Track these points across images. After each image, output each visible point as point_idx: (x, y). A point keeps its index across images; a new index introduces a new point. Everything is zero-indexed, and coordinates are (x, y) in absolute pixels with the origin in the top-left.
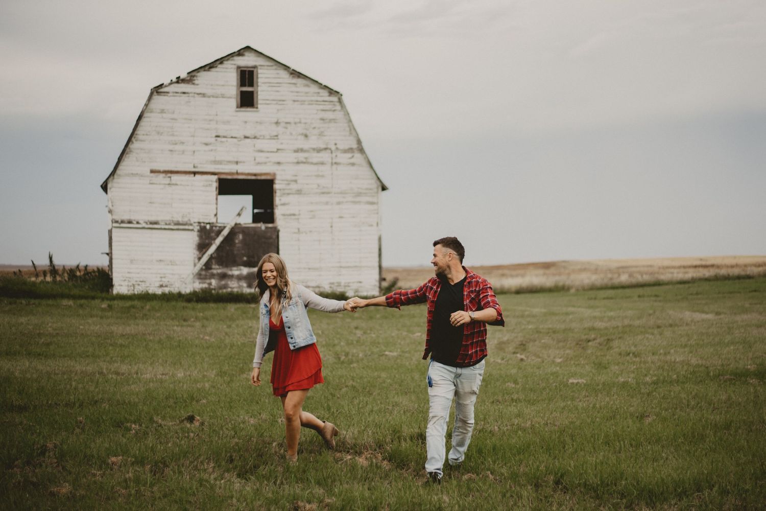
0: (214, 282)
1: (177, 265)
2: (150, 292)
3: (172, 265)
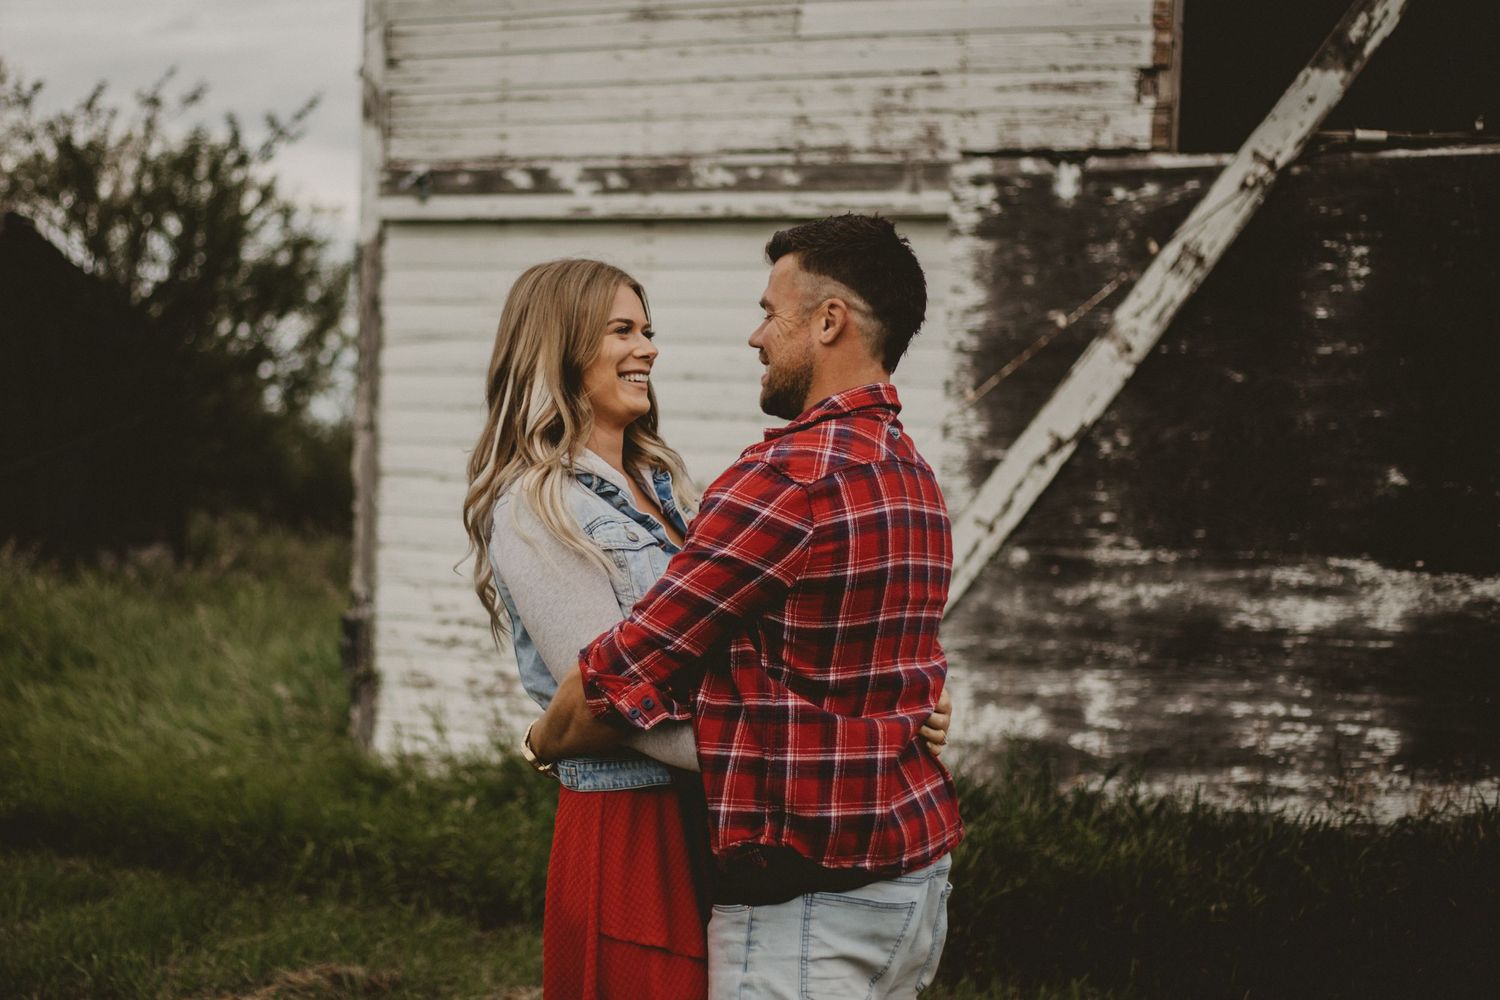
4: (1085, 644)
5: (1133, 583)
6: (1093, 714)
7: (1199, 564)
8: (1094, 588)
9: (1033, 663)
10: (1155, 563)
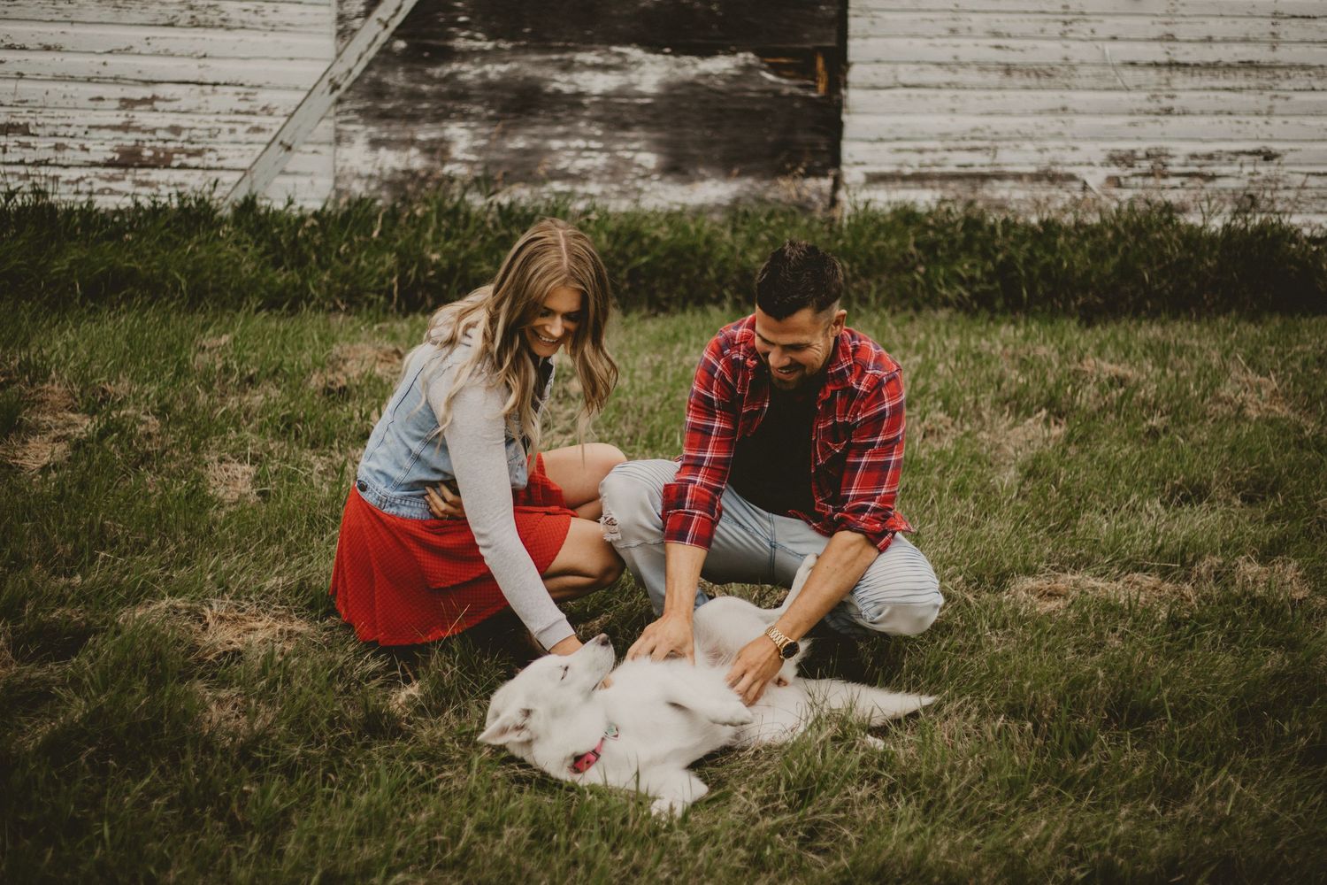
0: (461, 137)
1: (225, 25)
2: (63, 196)
3: (195, 24)
4: (450, 104)
5: (482, 63)
6: (457, 151)
7: (526, 49)
8: (455, 67)
9: (414, 118)
10: (497, 49)
